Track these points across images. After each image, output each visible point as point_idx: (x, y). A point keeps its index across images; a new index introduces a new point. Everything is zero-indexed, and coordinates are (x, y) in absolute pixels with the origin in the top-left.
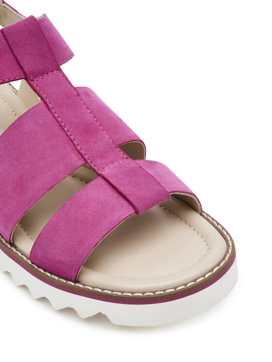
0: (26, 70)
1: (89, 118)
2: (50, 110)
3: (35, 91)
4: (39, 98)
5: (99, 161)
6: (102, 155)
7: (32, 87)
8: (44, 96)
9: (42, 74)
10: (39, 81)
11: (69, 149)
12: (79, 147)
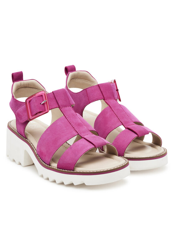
0: (59, 104)
1: (80, 122)
2: (66, 118)
3: (62, 112)
4: (63, 115)
5: (83, 134)
6: (84, 132)
7: (61, 110)
8: (65, 114)
9: (65, 107)
10: (63, 109)
11: (73, 130)
12: (76, 130)
